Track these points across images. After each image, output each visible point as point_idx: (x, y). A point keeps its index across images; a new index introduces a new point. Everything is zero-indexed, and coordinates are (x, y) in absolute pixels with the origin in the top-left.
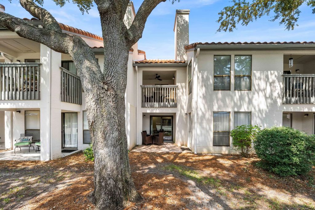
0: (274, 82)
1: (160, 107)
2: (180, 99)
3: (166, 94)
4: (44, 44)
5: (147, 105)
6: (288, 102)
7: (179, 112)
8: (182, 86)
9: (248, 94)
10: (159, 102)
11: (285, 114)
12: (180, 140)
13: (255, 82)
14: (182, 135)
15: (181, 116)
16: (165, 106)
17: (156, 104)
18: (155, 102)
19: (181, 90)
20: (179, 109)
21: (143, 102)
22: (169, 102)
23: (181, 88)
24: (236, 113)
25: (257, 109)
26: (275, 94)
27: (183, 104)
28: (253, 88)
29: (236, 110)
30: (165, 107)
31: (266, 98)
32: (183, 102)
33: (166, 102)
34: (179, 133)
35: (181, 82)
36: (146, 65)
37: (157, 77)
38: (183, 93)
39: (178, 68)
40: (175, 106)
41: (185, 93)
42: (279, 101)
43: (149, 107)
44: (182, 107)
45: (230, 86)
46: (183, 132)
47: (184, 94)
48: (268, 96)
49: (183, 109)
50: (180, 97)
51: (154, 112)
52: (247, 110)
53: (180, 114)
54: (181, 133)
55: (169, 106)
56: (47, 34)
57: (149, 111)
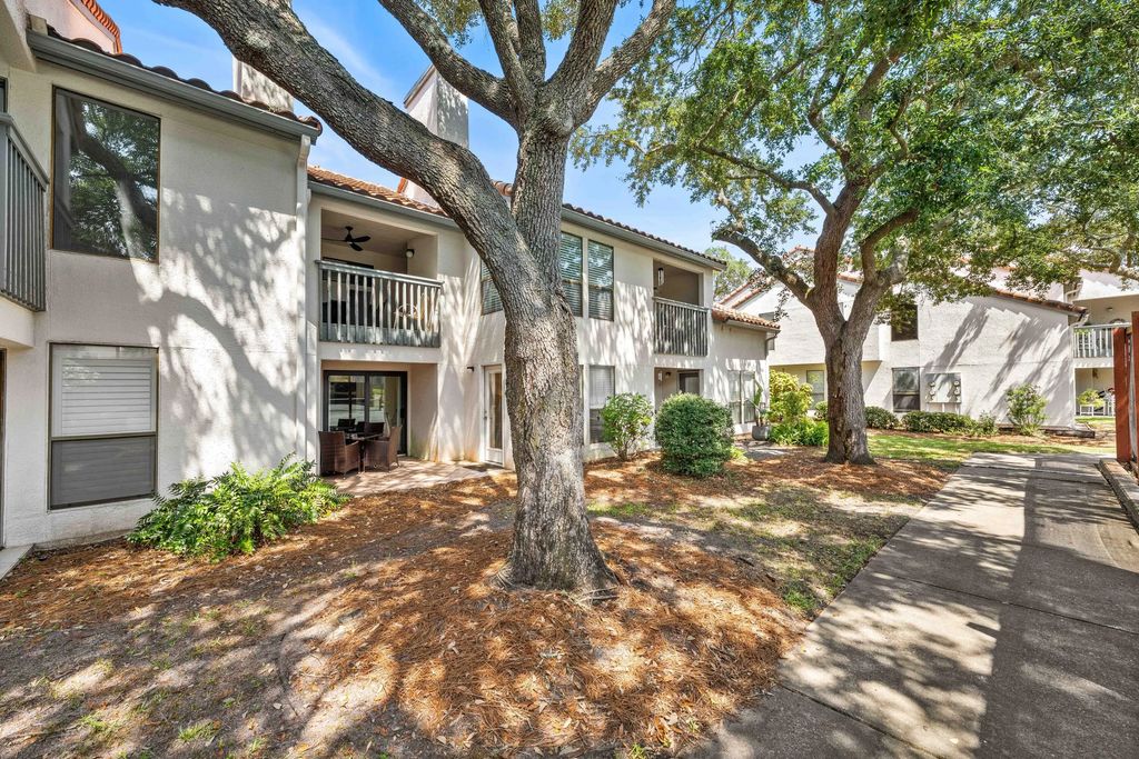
0: (642, 310)
1: (388, 342)
2: (449, 324)
3: (408, 301)
4: (343, 134)
5: (345, 335)
6: (660, 350)
7: (445, 363)
8: (452, 286)
9: (609, 328)
10: (385, 325)
11: (657, 370)
12: (450, 445)
13: (620, 306)
14: (453, 432)
15: (451, 374)
16: (404, 342)
17: (376, 334)
18: (370, 324)
19: (451, 297)
20: (445, 354)
21: (325, 320)
22: (416, 328)
23: (450, 291)
24: (592, 367)
25: (623, 363)
26: (645, 335)
27: (458, 339)
28: (616, 317)
29: (593, 362)
30: (405, 345)
31: (634, 340)
32: (457, 333)
33: (409, 328)
34: (446, 425)
35: (450, 274)
36: (343, 196)
37: (349, 238)
38: (455, 308)
39: (442, 231)
40: (435, 343)
41: (461, 306)
42: (650, 347)
43: (349, 342)
44: (453, 348)
45: (581, 306)
46: (457, 422)
47: (460, 311)
48: (636, 336)
49: (458, 355)
50: (448, 317)
51: (368, 358)
52: (609, 364)
53: (448, 368)
54: (451, 425)
55: (418, 342)
56: (364, 101)
57: (346, 355)
